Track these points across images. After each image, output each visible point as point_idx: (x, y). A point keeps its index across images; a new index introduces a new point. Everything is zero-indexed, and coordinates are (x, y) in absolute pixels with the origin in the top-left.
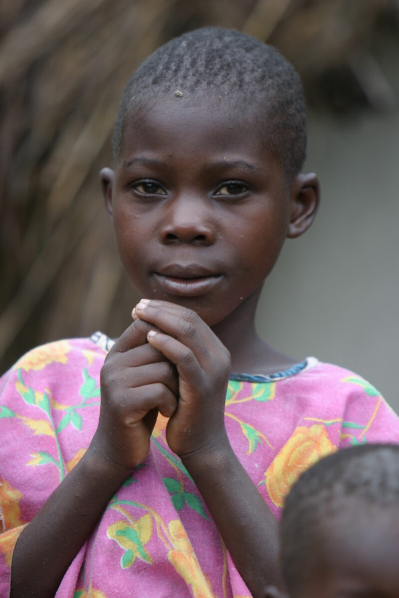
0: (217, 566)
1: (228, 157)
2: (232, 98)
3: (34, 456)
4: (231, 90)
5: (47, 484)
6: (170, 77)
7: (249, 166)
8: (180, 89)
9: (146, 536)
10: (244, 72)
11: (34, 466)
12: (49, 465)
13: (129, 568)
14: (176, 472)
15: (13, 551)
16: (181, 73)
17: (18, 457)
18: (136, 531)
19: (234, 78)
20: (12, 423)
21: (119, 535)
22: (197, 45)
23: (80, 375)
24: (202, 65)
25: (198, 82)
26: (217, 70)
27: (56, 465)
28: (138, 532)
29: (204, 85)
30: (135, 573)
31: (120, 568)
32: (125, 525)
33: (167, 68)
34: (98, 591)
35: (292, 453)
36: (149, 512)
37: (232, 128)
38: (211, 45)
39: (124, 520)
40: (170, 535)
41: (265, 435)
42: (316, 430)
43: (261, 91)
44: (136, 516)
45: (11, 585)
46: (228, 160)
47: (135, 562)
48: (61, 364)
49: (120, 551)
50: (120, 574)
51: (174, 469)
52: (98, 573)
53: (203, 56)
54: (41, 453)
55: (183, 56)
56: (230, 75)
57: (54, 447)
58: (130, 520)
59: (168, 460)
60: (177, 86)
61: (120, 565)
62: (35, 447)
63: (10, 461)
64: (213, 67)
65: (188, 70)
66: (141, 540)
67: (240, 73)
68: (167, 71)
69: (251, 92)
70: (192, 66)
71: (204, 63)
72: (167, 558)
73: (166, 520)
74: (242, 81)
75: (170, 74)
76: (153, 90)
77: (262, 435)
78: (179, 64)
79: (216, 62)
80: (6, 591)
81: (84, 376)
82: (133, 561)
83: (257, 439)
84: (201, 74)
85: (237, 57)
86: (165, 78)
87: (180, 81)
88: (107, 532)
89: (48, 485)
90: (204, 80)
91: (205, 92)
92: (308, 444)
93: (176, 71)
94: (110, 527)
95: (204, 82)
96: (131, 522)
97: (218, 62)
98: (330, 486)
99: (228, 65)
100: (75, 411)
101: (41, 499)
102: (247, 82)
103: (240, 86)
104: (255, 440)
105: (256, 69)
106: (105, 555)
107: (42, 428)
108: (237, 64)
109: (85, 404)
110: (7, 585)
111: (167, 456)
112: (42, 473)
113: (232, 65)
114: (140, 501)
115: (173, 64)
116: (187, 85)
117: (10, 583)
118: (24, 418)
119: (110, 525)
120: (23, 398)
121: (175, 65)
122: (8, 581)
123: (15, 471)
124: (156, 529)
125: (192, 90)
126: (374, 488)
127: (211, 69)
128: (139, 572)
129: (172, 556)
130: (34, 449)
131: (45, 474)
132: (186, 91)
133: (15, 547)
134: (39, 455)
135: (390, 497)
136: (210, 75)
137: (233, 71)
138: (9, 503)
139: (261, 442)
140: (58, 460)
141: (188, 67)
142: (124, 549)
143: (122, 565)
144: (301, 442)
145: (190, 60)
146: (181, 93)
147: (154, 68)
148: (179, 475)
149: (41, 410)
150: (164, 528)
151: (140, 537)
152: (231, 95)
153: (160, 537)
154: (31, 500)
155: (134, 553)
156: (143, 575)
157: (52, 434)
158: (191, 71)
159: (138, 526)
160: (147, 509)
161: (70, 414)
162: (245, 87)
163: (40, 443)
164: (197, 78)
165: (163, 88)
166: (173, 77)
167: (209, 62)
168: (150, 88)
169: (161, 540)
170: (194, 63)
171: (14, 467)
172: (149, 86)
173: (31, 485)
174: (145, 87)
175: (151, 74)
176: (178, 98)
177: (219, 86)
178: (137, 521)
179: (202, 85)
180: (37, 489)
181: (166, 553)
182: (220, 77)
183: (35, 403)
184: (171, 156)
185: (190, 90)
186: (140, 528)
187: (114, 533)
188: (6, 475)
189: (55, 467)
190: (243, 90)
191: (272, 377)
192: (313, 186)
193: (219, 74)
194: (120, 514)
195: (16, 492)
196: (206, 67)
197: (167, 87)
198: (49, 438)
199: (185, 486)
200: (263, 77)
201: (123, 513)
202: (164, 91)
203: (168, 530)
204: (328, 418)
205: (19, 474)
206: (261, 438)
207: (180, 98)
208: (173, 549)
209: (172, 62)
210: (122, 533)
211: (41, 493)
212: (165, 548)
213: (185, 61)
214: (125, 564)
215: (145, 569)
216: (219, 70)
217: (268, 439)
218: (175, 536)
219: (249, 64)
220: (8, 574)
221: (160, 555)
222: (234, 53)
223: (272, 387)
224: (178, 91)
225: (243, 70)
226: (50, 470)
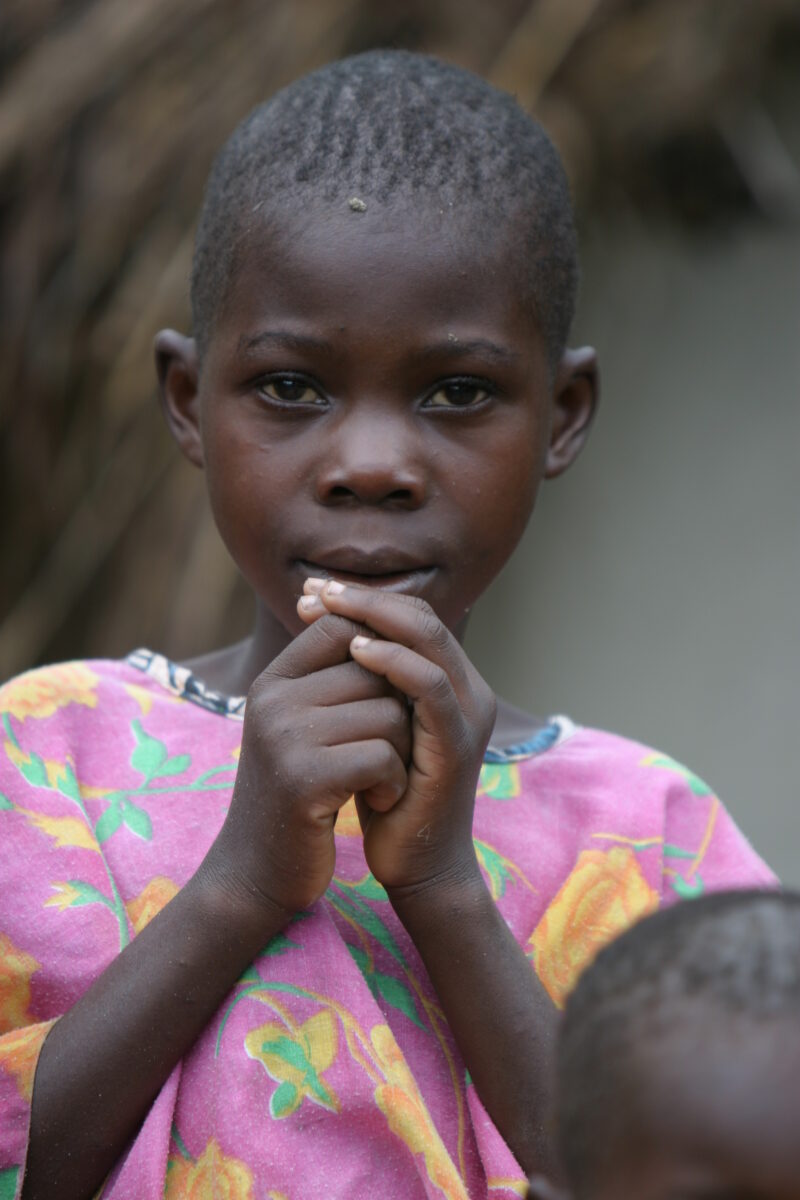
0: (448, 1120)
1: (456, 333)
2: (461, 213)
3: (59, 888)
4: (459, 197)
5: (92, 946)
6: (334, 167)
7: (498, 351)
8: (360, 194)
9: (323, 1054)
10: (478, 158)
11: (61, 909)
12: (95, 907)
13: (287, 1119)
14: (355, 932)
15: (34, 1068)
16: (357, 161)
17: (27, 888)
18: (299, 1046)
19: (461, 172)
20: (10, 820)
21: (267, 1053)
22: (377, 99)
23: (127, 731)
24: (397, 144)
25: (393, 181)
26: (427, 155)
27: (109, 908)
28: (306, 1047)
29: (406, 186)
30: (298, 1129)
31: (269, 1117)
32: (278, 1032)
33: (324, 146)
34: (235, 1162)
35: (578, 902)
36: (327, 1006)
37: (465, 276)
38: (406, 98)
39: (276, 1021)
40: (376, 1054)
41: (517, 864)
42: (618, 858)
43: (513, 195)
44: (300, 1014)
45: (30, 1136)
46: (456, 340)
47: (300, 1106)
48: (86, 708)
49: (270, 1084)
50: (269, 1129)
51: (350, 927)
52: (234, 1124)
53: (397, 124)
54: (75, 883)
55: (355, 122)
56: (455, 166)
57: (102, 873)
58: (286, 1021)
59: (336, 907)
60: (351, 188)
61: (268, 1113)
62: (60, 870)
63: (12, 895)
64: (420, 147)
65: (370, 154)
66: (314, 1063)
67: (473, 161)
68: (325, 155)
69: (495, 200)
70: (379, 147)
71: (401, 139)
72: (374, 1101)
73: (365, 1025)
74: (477, 177)
75: (334, 159)
76: (299, 194)
77: (512, 866)
78: (350, 141)
79: (424, 137)
80: (19, 1149)
81: (135, 733)
82: (296, 1105)
83: (505, 872)
84: (398, 164)
85: (460, 123)
86: (323, 169)
87: (358, 178)
88: (245, 1045)
89: (94, 947)
90: (406, 176)
91: (411, 201)
92: (604, 884)
93: (347, 155)
94: (250, 1035)
95: (406, 180)
96: (290, 1027)
97: (428, 136)
98: (654, 977)
99: (447, 143)
100: (130, 800)
101: (80, 974)
102: (486, 178)
103: (476, 187)
104: (500, 874)
105: (498, 148)
106: (245, 1090)
107: (71, 834)
108: (464, 141)
109: (150, 787)
110: (22, 1135)
111: (334, 900)
112: (83, 923)
113: (453, 143)
114: (307, 986)
115: (337, 140)
116: (374, 186)
117: (28, 1131)
118: (31, 814)
119: (249, 1029)
120: (23, 775)
121: (341, 143)
122: (24, 1128)
123: (23, 916)
124: (346, 1042)
125: (384, 197)
126: (743, 982)
127: (418, 154)
128: (305, 1127)
129: (384, 1096)
130: (59, 874)
131: (88, 924)
132: (373, 201)
133: (39, 1061)
134: (72, 888)
135: (775, 1000)
136: (416, 166)
137: (458, 156)
138: (9, 979)
139: (511, 878)
140: (112, 899)
141: (370, 149)
142: (275, 1079)
143: (272, 1112)
144: (593, 882)
145: (371, 133)
146: (362, 203)
147: (295, 146)
148: (363, 938)
149: (65, 799)
150: (362, 1040)
151: (310, 1057)
152: (460, 207)
153: (356, 1057)
154: (57, 975)
155: (299, 1089)
156: (314, 1133)
157: (94, 846)
158: (376, 156)
159: (305, 1036)
160: (322, 1001)
161: (119, 806)
162: (484, 189)
163: (70, 863)
164: (392, 173)
165: (323, 191)
166: (341, 169)
167: (410, 138)
168: (292, 189)
169: (357, 1063)
170: (380, 139)
171: (21, 908)
172: (290, 185)
173: (58, 946)
174: (281, 185)
175: (289, 159)
176: (355, 214)
177: (436, 189)
178: (301, 1024)
179: (403, 187)
180: (71, 954)
181: (372, 1089)
182: (435, 169)
183: (48, 784)
184: (342, 330)
185: (380, 196)
186: (308, 1039)
187: (260, 1048)
188: (6, 923)
189: (107, 912)
190: (482, 196)
191: (509, 753)
192: (588, 374)
193: (433, 164)
194: (269, 1009)
195: (25, 959)
196: (407, 147)
197: (330, 190)
198: (90, 854)
199: (377, 962)
200: (512, 167)
201: (275, 1009)
202: (326, 198)
203: (371, 1044)
204: (638, 836)
205: (32, 924)
206: (511, 871)
207: (361, 214)
208: (385, 1082)
209: (333, 134)
210: (274, 1047)
211: (79, 962)
212: (369, 1080)
213: (361, 134)
214: (278, 1111)
215: (321, 1120)
216: (433, 157)
217: (525, 873)
218: (387, 1056)
219: (483, 141)
220: (24, 1114)
221: (357, 1094)
222: (452, 113)
223: (513, 774)
224: (355, 199)
225: (476, 154)
226: (99, 916)
